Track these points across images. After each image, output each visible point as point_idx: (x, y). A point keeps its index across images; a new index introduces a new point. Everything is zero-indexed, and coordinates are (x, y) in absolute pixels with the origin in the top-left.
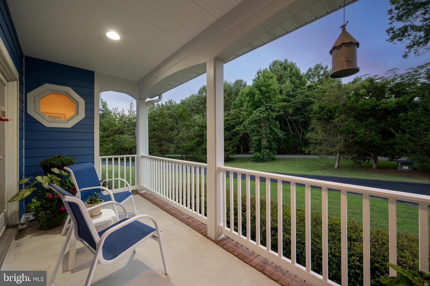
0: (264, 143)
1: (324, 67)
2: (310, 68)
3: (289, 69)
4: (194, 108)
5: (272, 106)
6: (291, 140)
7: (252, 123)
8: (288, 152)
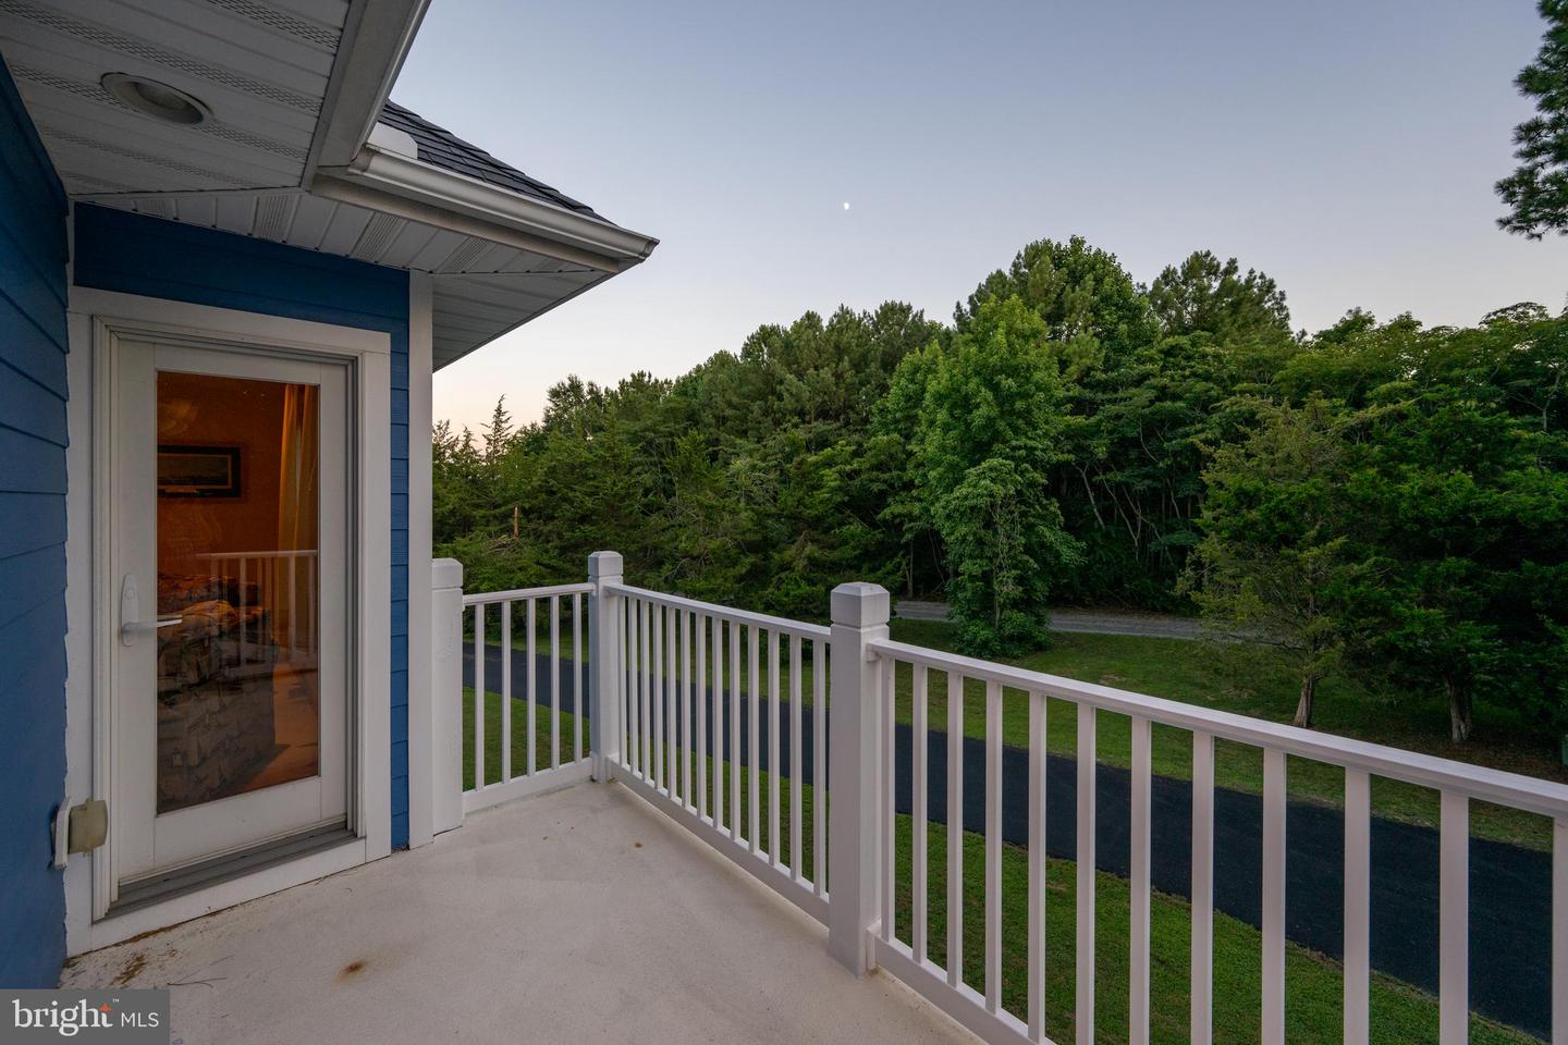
0: (1007, 587)
1: (1223, 266)
2: (1168, 269)
3: (1089, 281)
4: (729, 412)
5: (1036, 449)
6: (1102, 552)
7: (962, 514)
8: (1088, 600)
